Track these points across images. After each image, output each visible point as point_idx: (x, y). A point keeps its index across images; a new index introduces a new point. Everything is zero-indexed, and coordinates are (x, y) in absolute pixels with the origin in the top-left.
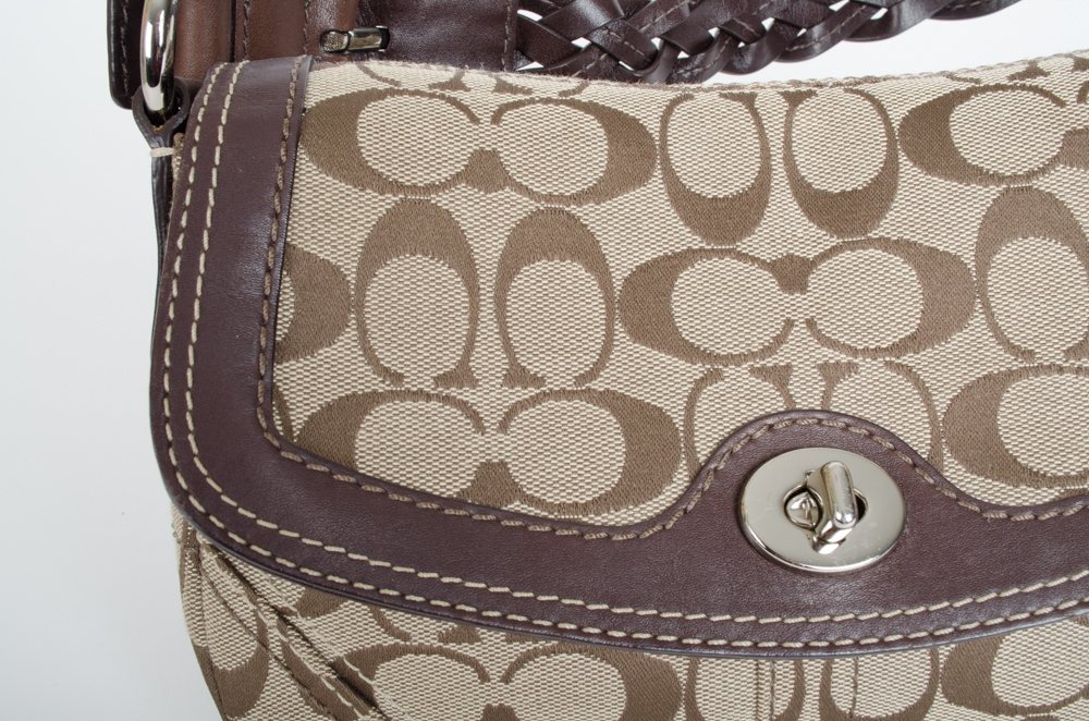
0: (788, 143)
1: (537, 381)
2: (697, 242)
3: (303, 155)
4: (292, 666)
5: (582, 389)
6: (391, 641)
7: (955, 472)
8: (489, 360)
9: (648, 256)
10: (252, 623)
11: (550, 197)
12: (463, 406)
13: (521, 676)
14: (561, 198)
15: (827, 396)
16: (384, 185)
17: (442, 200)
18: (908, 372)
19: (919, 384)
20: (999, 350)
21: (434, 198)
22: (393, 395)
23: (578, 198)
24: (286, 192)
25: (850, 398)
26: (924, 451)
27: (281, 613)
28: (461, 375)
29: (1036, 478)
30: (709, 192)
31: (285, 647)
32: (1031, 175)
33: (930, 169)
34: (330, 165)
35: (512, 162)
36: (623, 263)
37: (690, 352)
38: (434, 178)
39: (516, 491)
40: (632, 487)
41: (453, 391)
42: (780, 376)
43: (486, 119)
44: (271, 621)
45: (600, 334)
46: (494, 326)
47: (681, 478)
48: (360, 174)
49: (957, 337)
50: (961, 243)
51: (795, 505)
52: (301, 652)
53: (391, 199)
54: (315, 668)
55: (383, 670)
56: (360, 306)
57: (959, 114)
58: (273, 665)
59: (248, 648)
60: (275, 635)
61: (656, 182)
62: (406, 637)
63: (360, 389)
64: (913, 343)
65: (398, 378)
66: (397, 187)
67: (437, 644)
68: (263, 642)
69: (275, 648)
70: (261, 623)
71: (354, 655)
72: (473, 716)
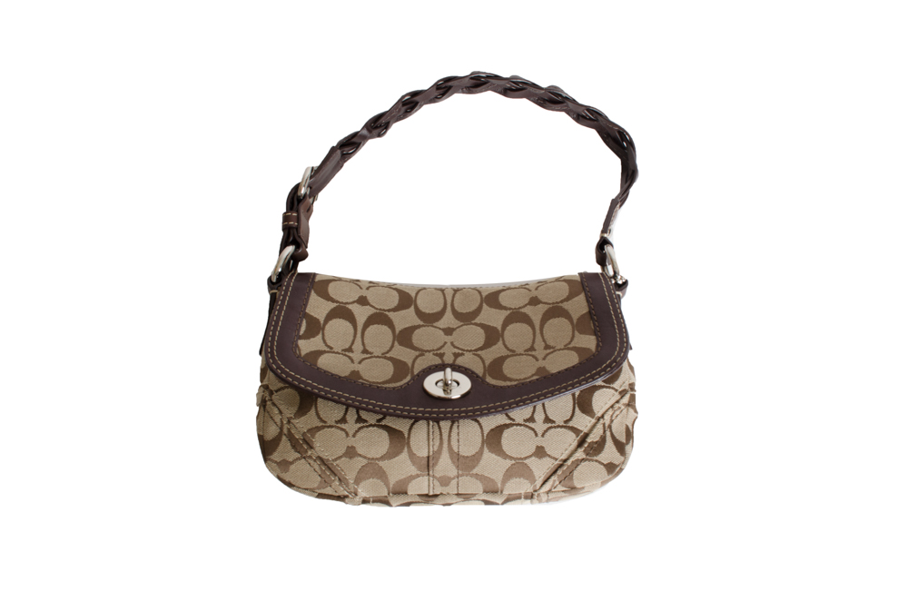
0: (453, 301)
1: (371, 353)
2: (422, 323)
3: (313, 292)
4: (291, 437)
5: (384, 356)
6: (321, 424)
7: (489, 380)
8: (358, 346)
9: (407, 326)
10: (279, 423)
11: (380, 309)
12: (349, 357)
13: (359, 435)
14: (384, 310)
15: (455, 361)
16: (333, 300)
17: (350, 307)
18: (478, 356)
19: (481, 358)
20: (505, 350)
21: (347, 306)
22: (328, 352)
23: (389, 311)
24: (309, 296)
25: (460, 361)
26: (481, 375)
27: (289, 419)
28: (350, 350)
29: (511, 380)
30: (427, 311)
31: (289, 431)
32: (520, 308)
33: (491, 306)
34: (319, 294)
35: (370, 299)
36: (399, 327)
37: (415, 349)
38: (348, 301)
39: (361, 378)
40: (394, 378)
41: (347, 353)
42: (441, 356)
43: (364, 288)
44: (285, 422)
45: (390, 344)
46: (360, 339)
47: (408, 378)
48: (329, 298)
49: (494, 347)
50: (498, 324)
51: (439, 384)
52: (294, 431)
53: (335, 305)
54: (298, 436)
55: (318, 434)
56: (323, 329)
57: (502, 294)
58: (284, 438)
59: (277, 432)
60: (286, 426)
61: (412, 308)
62: (326, 422)
63: (321, 349)
64: (481, 349)
65: (331, 348)
66: (337, 302)
68: (281, 429)
69: (285, 431)
70: (282, 422)
71: (309, 430)
72: (344, 450)
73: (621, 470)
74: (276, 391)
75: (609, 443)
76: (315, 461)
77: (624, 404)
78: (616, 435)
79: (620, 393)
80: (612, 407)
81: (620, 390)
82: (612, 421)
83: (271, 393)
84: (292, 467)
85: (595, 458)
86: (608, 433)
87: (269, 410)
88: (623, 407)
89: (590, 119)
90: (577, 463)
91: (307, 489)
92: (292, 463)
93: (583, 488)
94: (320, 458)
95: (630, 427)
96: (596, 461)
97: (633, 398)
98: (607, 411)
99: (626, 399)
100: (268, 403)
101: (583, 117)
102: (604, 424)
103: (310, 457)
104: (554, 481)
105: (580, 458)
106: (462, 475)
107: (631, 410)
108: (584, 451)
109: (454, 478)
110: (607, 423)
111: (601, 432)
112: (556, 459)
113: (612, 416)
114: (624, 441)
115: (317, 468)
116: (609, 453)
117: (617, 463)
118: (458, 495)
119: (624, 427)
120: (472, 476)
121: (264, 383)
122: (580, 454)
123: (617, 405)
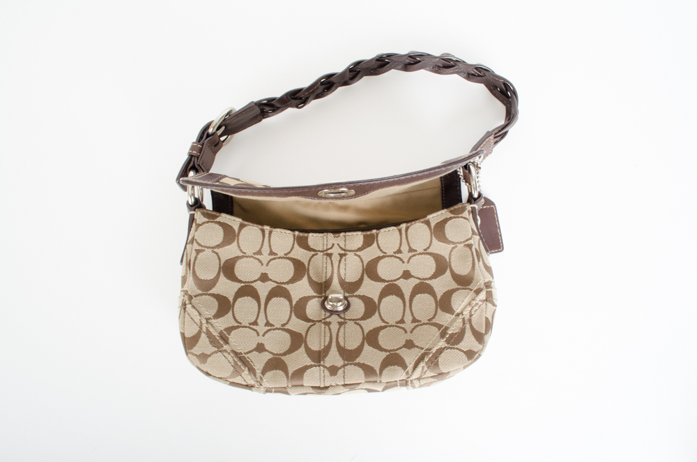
4: (209, 334)
6: (237, 324)
10: (199, 323)
13: (267, 335)
27: (207, 319)
31: (207, 329)
44: (204, 321)
52: (211, 330)
54: (215, 334)
55: (233, 332)
58: (203, 335)
59: (195, 330)
60: (205, 326)
62: (241, 323)
67: (248, 325)
68: (201, 328)
69: (204, 329)
70: (201, 322)
71: (226, 329)
72: (254, 346)
73: (480, 355)
74: (195, 296)
75: (468, 334)
76: (229, 354)
77: (480, 301)
78: (475, 327)
79: (475, 291)
80: (469, 304)
81: (475, 289)
82: (471, 315)
83: (191, 298)
84: (209, 359)
85: (456, 346)
86: (468, 326)
87: (189, 312)
88: (480, 303)
89: (479, 76)
90: (440, 351)
91: (221, 378)
92: (210, 356)
93: (449, 373)
94: (233, 351)
95: (490, 319)
96: (457, 349)
97: (489, 295)
98: (465, 307)
99: (483, 296)
100: (188, 306)
101: (473, 75)
102: (463, 319)
103: (226, 351)
104: (423, 367)
105: (443, 347)
106: (347, 365)
107: (489, 305)
108: (446, 341)
109: (340, 368)
110: (467, 317)
111: (461, 325)
112: (422, 349)
113: (470, 311)
114: (484, 332)
115: (231, 359)
116: (469, 342)
117: (475, 350)
118: (345, 385)
119: (484, 319)
120: (355, 364)
121: (184, 289)
122: (442, 344)
123: (474, 302)
